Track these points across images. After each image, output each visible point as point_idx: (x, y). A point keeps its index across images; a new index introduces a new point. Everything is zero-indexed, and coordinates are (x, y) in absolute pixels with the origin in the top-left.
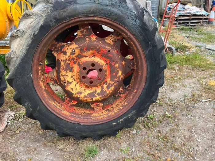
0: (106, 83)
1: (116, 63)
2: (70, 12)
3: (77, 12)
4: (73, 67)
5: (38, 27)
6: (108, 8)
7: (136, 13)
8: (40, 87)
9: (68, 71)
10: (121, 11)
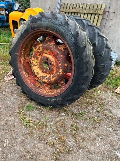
0: (53, 73)
1: (60, 63)
2: (38, 25)
3: (41, 26)
4: (38, 57)
5: (24, 30)
6: (57, 26)
7: (73, 33)
8: (21, 62)
9: (35, 59)
10: (64, 29)
